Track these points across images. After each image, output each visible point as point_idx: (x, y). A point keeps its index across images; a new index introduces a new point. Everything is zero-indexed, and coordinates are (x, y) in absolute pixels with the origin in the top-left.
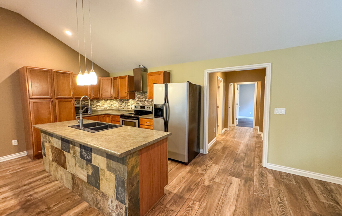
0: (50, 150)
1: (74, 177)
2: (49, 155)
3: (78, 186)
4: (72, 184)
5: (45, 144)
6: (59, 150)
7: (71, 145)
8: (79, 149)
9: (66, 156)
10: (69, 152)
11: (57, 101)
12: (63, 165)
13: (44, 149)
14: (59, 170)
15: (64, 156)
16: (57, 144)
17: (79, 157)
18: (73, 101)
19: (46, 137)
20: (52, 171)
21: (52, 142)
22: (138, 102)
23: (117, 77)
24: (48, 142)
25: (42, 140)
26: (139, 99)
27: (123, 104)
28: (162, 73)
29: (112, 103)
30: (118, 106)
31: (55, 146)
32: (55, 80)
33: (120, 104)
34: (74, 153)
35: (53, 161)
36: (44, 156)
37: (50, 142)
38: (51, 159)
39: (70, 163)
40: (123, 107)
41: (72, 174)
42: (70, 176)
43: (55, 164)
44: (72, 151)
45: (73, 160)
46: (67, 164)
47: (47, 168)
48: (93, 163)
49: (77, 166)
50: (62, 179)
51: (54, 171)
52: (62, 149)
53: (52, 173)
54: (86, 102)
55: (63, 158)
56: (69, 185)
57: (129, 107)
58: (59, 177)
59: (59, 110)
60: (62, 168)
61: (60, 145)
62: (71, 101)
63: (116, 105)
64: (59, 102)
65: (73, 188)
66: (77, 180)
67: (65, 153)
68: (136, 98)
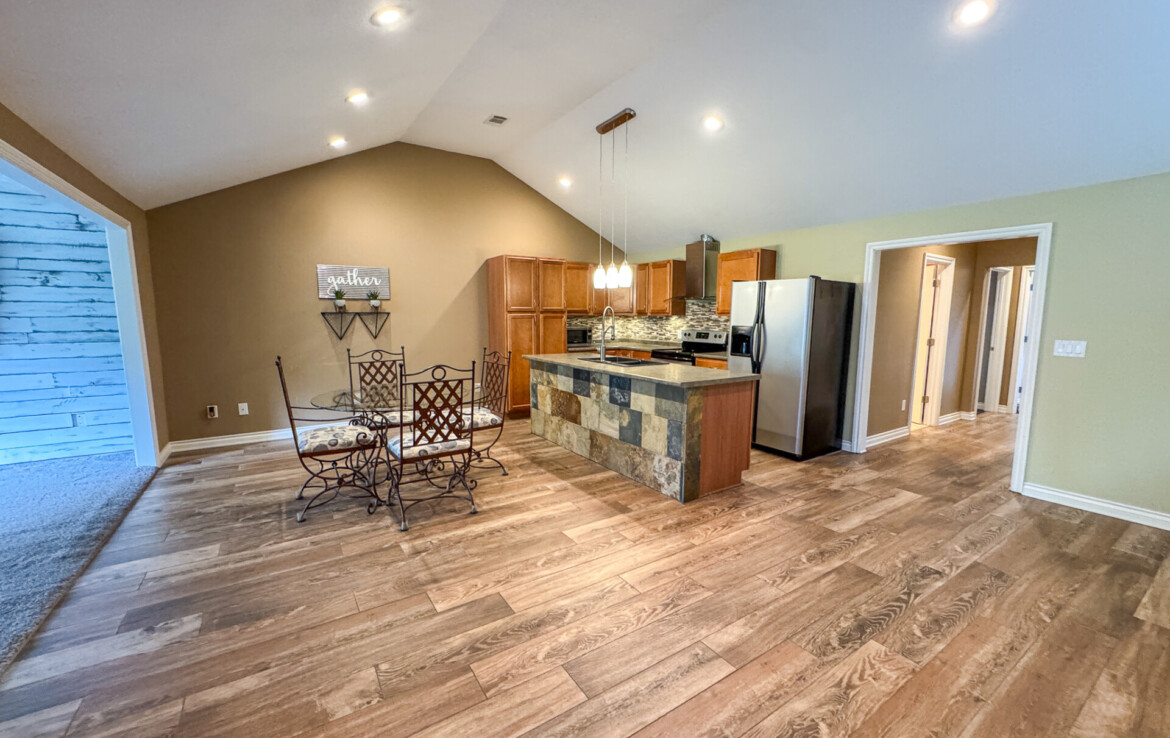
0: (548, 396)
1: (593, 435)
2: (546, 404)
3: (601, 448)
4: (588, 446)
5: (540, 387)
6: (569, 394)
7: (592, 384)
8: (608, 388)
9: (582, 403)
10: (588, 395)
11: (541, 316)
12: (575, 419)
13: (536, 397)
14: (564, 427)
15: (579, 403)
16: (565, 384)
17: (608, 401)
18: (565, 317)
19: (541, 375)
20: (550, 431)
21: (554, 382)
22: (691, 323)
23: (647, 264)
24: (545, 383)
25: (533, 380)
26: (694, 315)
27: (655, 327)
28: (756, 255)
29: (630, 326)
30: (642, 333)
31: (561, 388)
32: (541, 278)
33: (648, 328)
34: (599, 396)
35: (553, 414)
36: (533, 410)
37: (549, 382)
38: (549, 411)
39: (588, 414)
40: (655, 334)
41: (591, 431)
42: (587, 434)
43: (556, 419)
44: (593, 394)
45: (596, 408)
46: (582, 414)
47: (538, 428)
48: (632, 408)
49: (602, 416)
50: (569, 442)
51: (554, 431)
52: (575, 392)
53: (548, 436)
54: (580, 320)
55: (574, 406)
56: (583, 450)
57: (668, 335)
58: (562, 439)
59: (544, 333)
60: (571, 425)
61: (572, 386)
62: (562, 317)
63: (638, 329)
64: (545, 318)
65: (591, 454)
66: (600, 439)
67: (580, 398)
68: (689, 313)
